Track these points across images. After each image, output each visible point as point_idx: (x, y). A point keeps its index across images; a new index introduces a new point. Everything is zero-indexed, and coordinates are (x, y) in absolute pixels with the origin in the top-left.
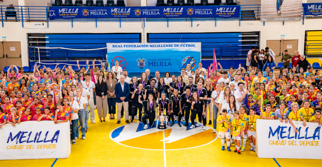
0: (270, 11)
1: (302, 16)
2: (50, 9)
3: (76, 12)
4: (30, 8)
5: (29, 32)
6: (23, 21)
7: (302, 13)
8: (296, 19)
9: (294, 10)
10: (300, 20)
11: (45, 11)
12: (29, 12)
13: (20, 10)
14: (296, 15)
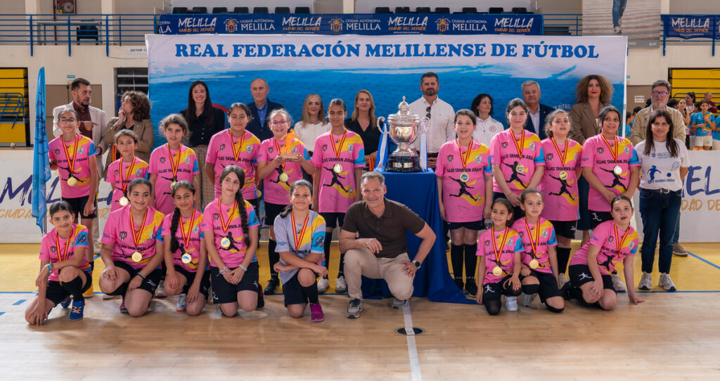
0: (600, 27)
1: (662, 39)
2: (161, 20)
3: (211, 24)
4: (122, 17)
5: (119, 66)
6: (108, 45)
7: (662, 33)
8: (651, 44)
9: (645, 27)
10: (657, 47)
11: (152, 23)
12: (120, 25)
13: (104, 23)
14: (651, 36)
